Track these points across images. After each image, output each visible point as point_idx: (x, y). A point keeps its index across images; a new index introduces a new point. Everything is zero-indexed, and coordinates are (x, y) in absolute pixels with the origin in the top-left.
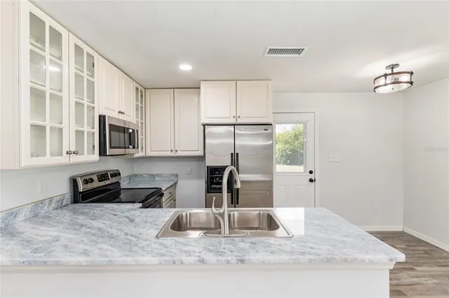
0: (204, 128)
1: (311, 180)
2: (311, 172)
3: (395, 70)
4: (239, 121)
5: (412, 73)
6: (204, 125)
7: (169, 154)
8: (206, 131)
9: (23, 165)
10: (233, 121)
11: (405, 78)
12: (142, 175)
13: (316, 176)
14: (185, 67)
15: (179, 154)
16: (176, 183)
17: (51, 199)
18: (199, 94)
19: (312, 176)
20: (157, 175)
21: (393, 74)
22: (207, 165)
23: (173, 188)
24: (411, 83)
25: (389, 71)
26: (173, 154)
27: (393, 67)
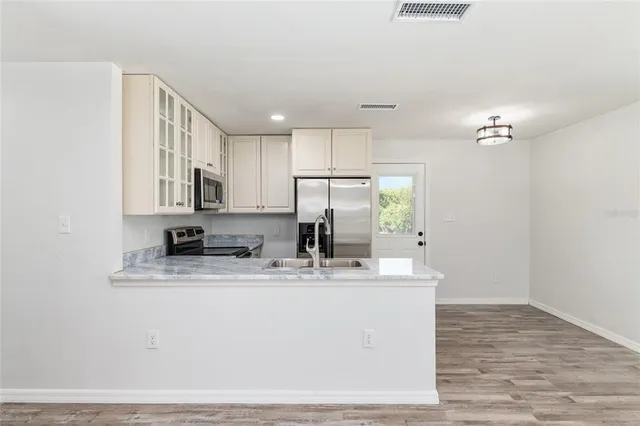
0: (296, 181)
1: (420, 244)
2: (420, 234)
3: (498, 123)
4: (335, 174)
5: (510, 127)
6: (296, 179)
7: (255, 210)
8: (298, 185)
9: (156, 211)
10: (328, 174)
11: (504, 131)
12: (221, 236)
13: (427, 238)
14: (278, 118)
15: (266, 210)
16: (261, 245)
17: (154, 248)
18: (290, 142)
19: (421, 239)
20: (239, 236)
21: (495, 126)
22: (299, 221)
23: (258, 250)
24: (510, 137)
25: (491, 123)
26: (259, 211)
27: (494, 119)
